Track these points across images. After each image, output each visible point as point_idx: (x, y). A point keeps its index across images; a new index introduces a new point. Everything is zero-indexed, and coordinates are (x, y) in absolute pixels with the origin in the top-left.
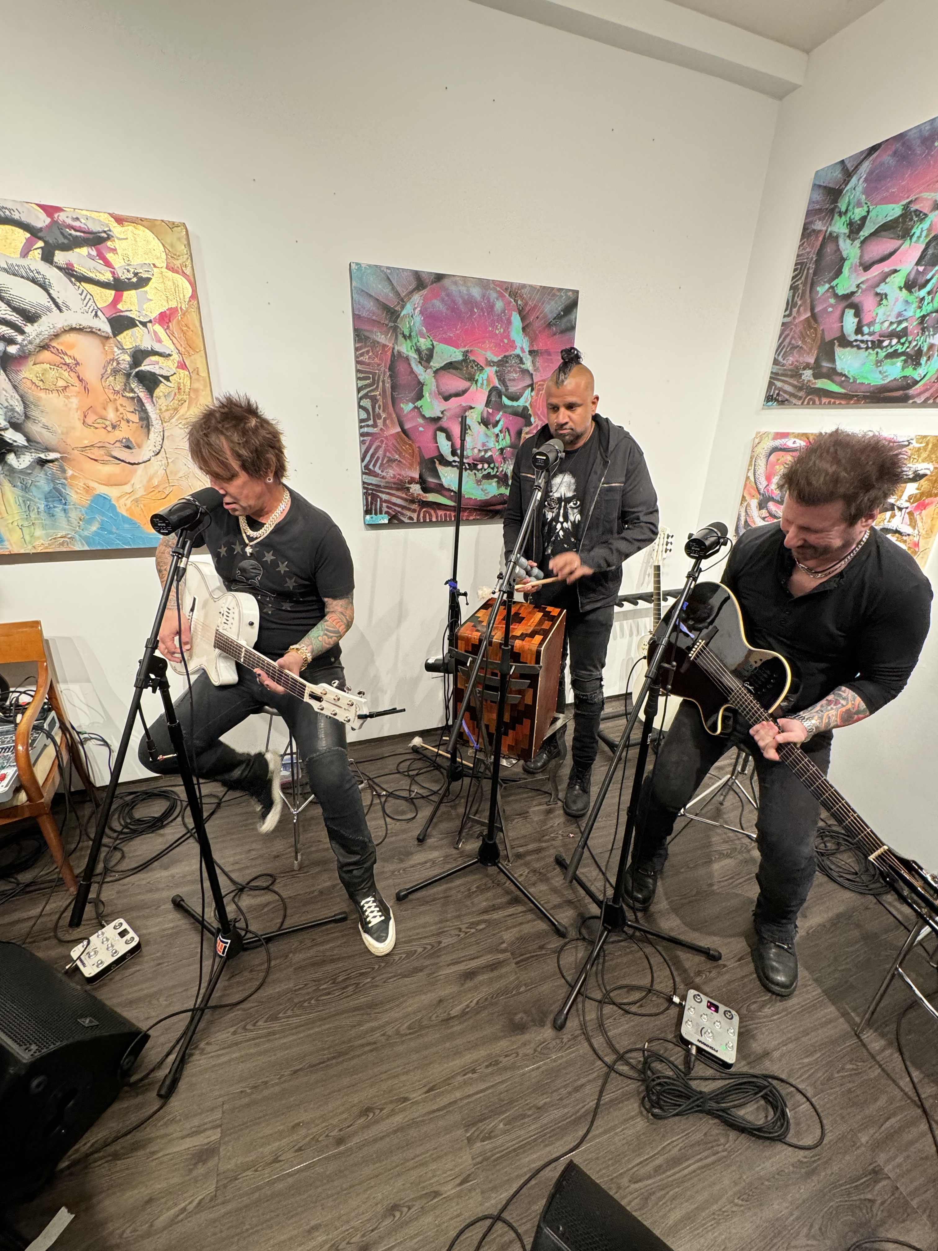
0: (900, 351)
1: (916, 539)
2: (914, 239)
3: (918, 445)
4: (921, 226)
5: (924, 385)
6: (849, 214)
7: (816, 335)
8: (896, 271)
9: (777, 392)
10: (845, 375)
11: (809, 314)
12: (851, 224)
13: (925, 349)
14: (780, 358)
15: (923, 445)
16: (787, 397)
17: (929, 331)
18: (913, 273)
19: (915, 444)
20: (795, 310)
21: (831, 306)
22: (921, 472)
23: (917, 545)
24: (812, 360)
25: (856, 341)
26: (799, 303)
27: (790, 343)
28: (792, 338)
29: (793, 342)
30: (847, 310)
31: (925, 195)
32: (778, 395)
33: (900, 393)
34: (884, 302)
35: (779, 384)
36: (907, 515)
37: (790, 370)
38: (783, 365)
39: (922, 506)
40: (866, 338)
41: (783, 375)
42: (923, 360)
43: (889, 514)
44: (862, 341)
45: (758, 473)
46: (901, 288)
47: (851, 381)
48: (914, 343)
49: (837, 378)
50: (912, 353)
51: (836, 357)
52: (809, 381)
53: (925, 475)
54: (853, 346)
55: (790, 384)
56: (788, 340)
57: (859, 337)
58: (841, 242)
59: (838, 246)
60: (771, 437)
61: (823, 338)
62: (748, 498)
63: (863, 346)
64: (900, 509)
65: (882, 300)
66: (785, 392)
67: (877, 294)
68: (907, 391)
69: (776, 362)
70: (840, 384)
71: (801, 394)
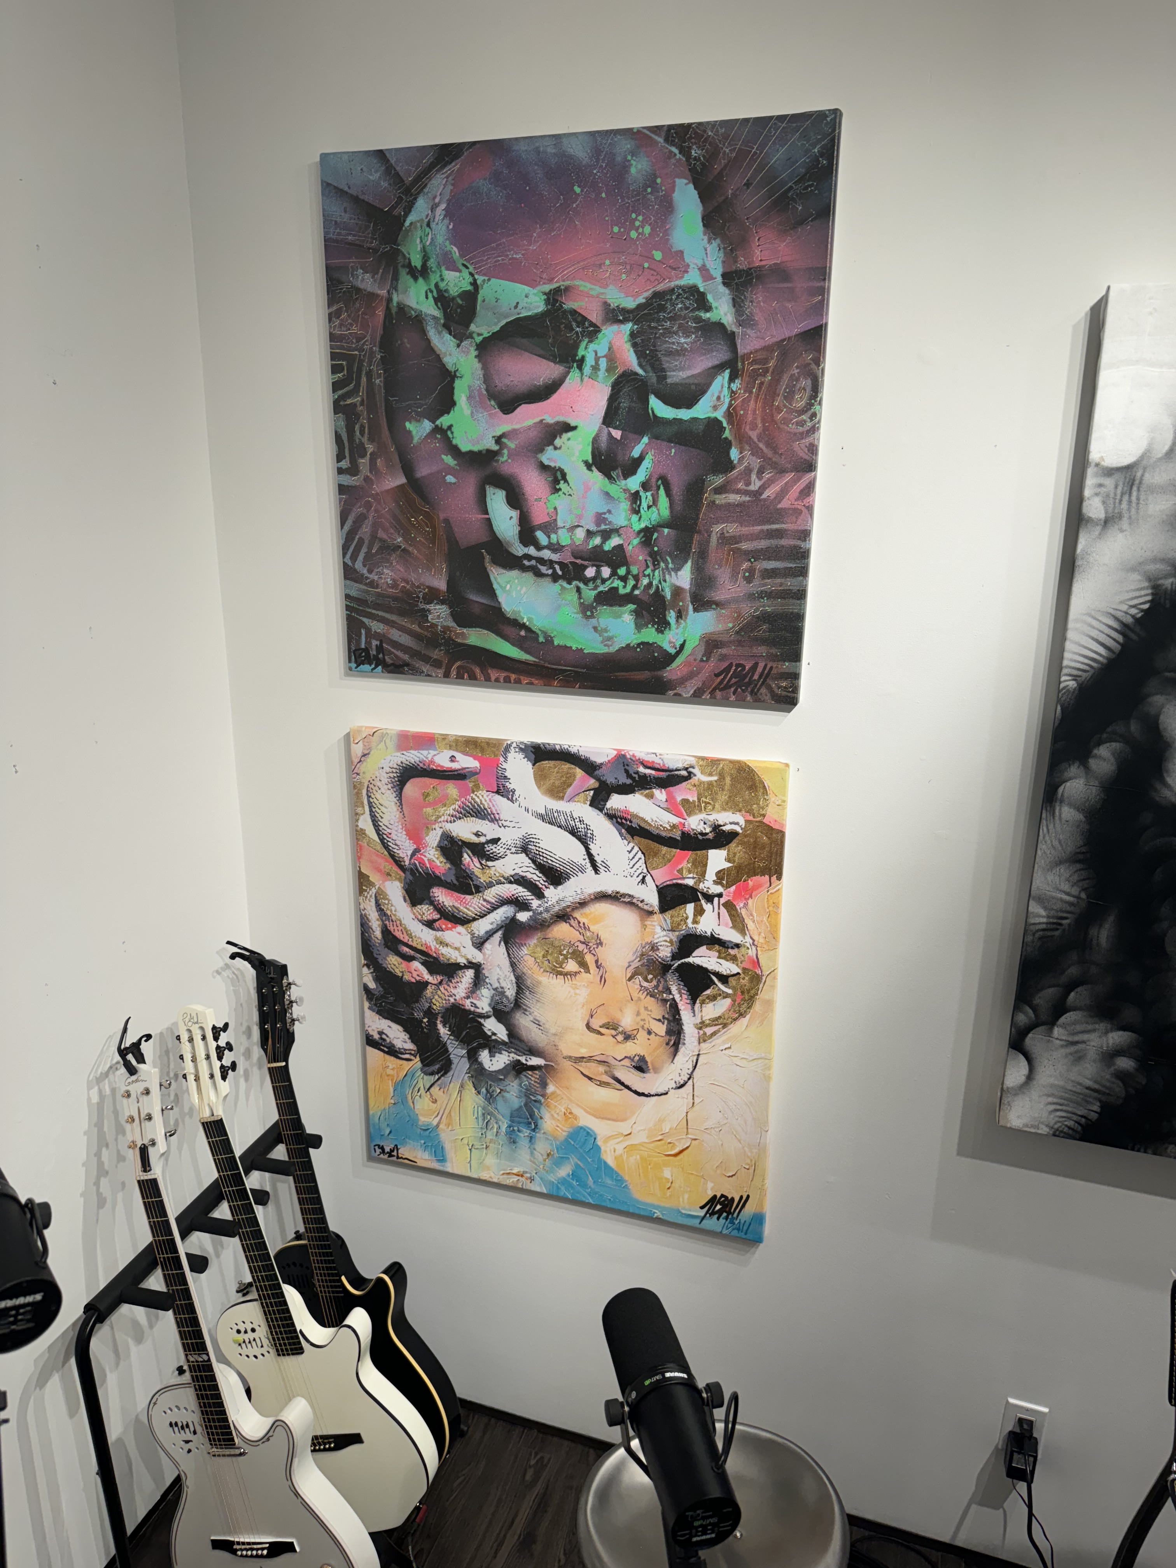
0: (622, 591)
1: (752, 952)
2: (587, 369)
3: (705, 779)
4: (592, 346)
5: (687, 663)
6: (434, 278)
7: (433, 527)
8: (568, 428)
9: (375, 643)
10: (523, 626)
11: (402, 480)
12: (442, 298)
13: (668, 596)
14: (358, 565)
15: (715, 778)
16: (406, 657)
17: (667, 563)
18: (604, 438)
19: (700, 776)
20: (364, 463)
21: (450, 470)
22: (727, 828)
23: (757, 963)
24: (441, 584)
25: (528, 557)
26: (370, 448)
27: (374, 537)
28: (376, 526)
29: (381, 534)
30: (490, 491)
31: (584, 286)
32: (380, 649)
33: (645, 675)
34: (562, 485)
35: (377, 627)
36: (723, 910)
37: (395, 599)
38: (372, 584)
39: (747, 893)
40: (546, 554)
41: (377, 606)
42: (671, 616)
43: (690, 908)
44: (541, 561)
45: (384, 821)
46: (589, 466)
47: (541, 639)
48: (645, 581)
49: (510, 631)
50: (645, 598)
51: (495, 586)
52: (446, 629)
53: (733, 835)
54: (524, 569)
55: (402, 629)
56: (365, 530)
57: (532, 551)
58: (432, 333)
59: (428, 341)
60: (391, 744)
61: (452, 540)
62: (374, 878)
63: (544, 569)
64: (709, 898)
65: (556, 481)
66: (396, 645)
67: (544, 468)
68: (659, 673)
69: (349, 573)
70: (519, 643)
71: (436, 654)
